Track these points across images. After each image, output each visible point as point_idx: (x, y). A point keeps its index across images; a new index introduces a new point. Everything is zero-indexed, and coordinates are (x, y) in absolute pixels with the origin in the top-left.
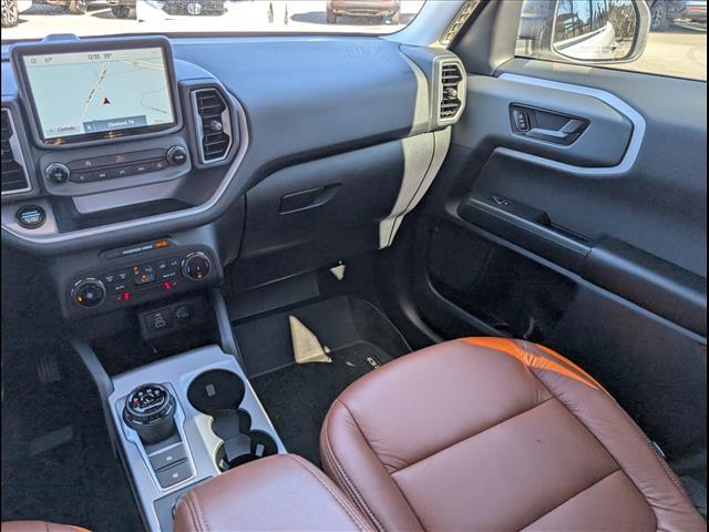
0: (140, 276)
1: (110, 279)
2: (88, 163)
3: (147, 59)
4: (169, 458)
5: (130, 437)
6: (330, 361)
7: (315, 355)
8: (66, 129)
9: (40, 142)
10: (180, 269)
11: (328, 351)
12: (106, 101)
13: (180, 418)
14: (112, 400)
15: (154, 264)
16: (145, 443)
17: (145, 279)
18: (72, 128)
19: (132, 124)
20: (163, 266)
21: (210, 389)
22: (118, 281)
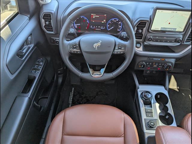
0: (154, 65)
1: (148, 64)
2: (157, 37)
3: (186, 14)
4: (149, 111)
5: (141, 102)
6: (178, 91)
7: (174, 88)
8: (157, 28)
9: (150, 31)
10: (164, 66)
11: (178, 88)
12: (169, 23)
13: (152, 102)
14: (138, 90)
15: (159, 63)
16: (144, 104)
17: (155, 66)
18: (158, 28)
19: (172, 30)
20: (160, 64)
21: (159, 96)
22: (149, 64)
